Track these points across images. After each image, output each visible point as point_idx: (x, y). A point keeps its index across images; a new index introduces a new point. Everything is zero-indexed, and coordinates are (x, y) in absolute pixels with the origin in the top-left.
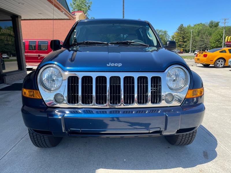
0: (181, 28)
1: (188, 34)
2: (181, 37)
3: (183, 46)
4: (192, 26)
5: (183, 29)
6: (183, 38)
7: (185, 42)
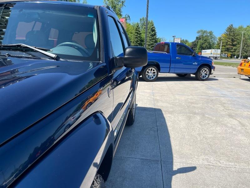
0: (230, 29)
1: (238, 36)
2: (229, 39)
3: (232, 51)
4: (245, 27)
5: (232, 30)
6: (233, 41)
7: (234, 45)
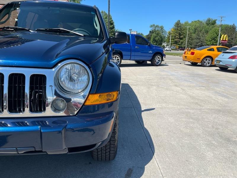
0: (178, 24)
1: (184, 31)
2: (177, 33)
3: (179, 43)
4: (190, 22)
5: (179, 25)
6: (180, 35)
7: (181, 39)
